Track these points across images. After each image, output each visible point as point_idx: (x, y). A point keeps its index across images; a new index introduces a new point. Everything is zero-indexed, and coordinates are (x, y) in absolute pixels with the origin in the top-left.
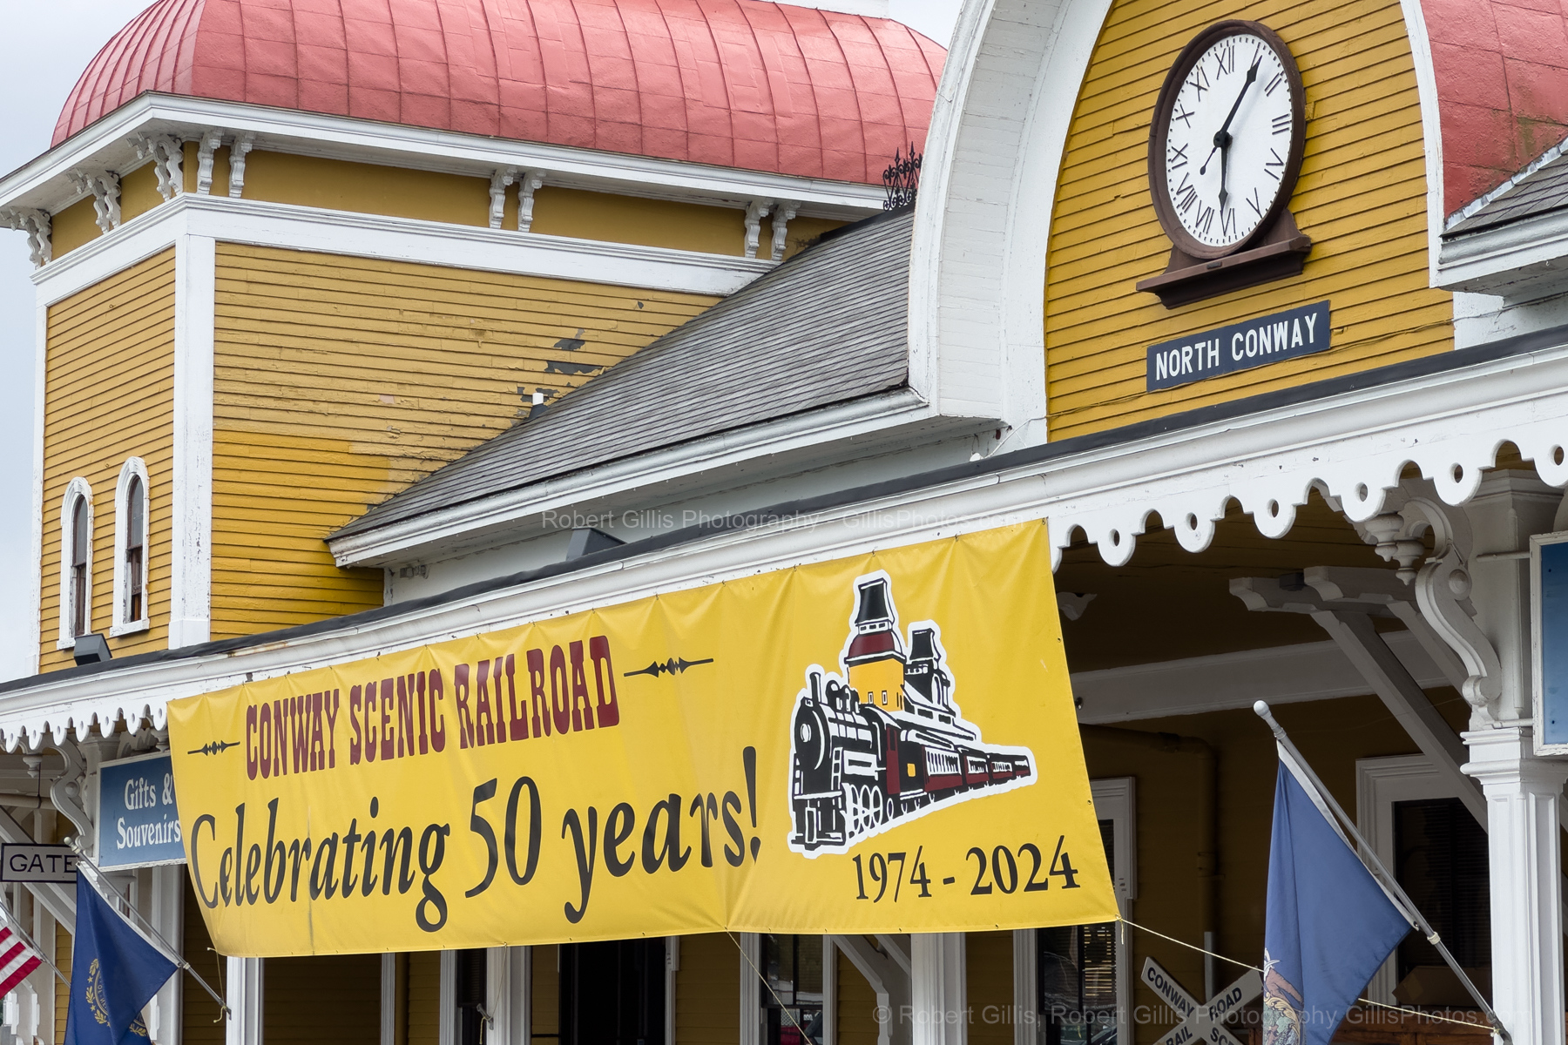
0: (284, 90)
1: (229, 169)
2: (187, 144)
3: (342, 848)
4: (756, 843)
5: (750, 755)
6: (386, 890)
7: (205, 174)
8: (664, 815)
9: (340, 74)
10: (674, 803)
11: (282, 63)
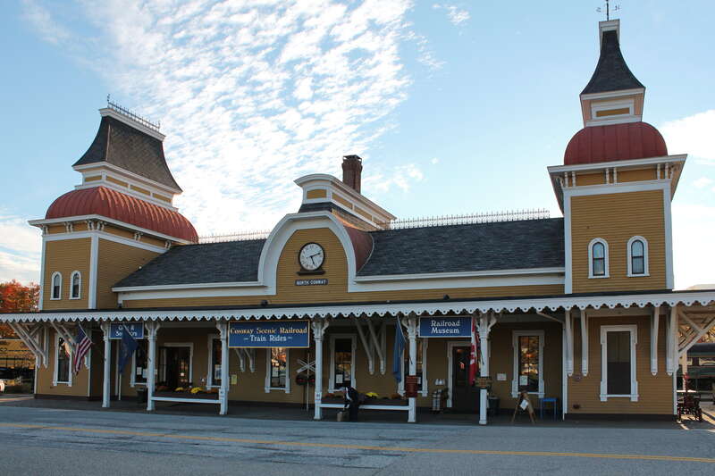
1: (102, 227)
2: (96, 221)
7: (98, 227)
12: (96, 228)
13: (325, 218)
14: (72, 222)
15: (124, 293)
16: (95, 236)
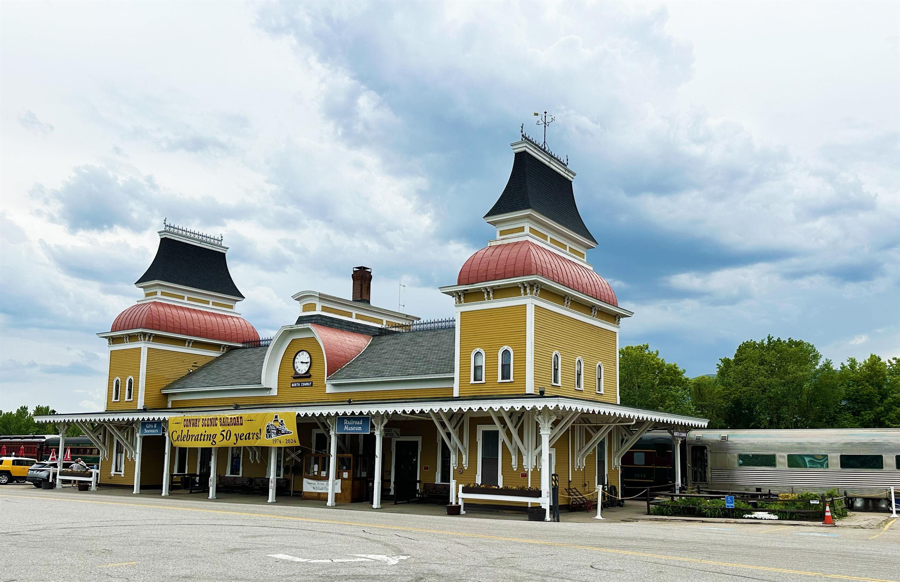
0: (158, 327)
1: (150, 338)
2: (145, 334)
3: (200, 436)
4: (260, 438)
5: (260, 430)
6: (207, 440)
7: (147, 339)
8: (248, 435)
9: (166, 325)
10: (249, 434)
11: (157, 323)
12: (145, 340)
13: (309, 330)
14: (128, 335)
15: (173, 394)
16: (144, 346)
